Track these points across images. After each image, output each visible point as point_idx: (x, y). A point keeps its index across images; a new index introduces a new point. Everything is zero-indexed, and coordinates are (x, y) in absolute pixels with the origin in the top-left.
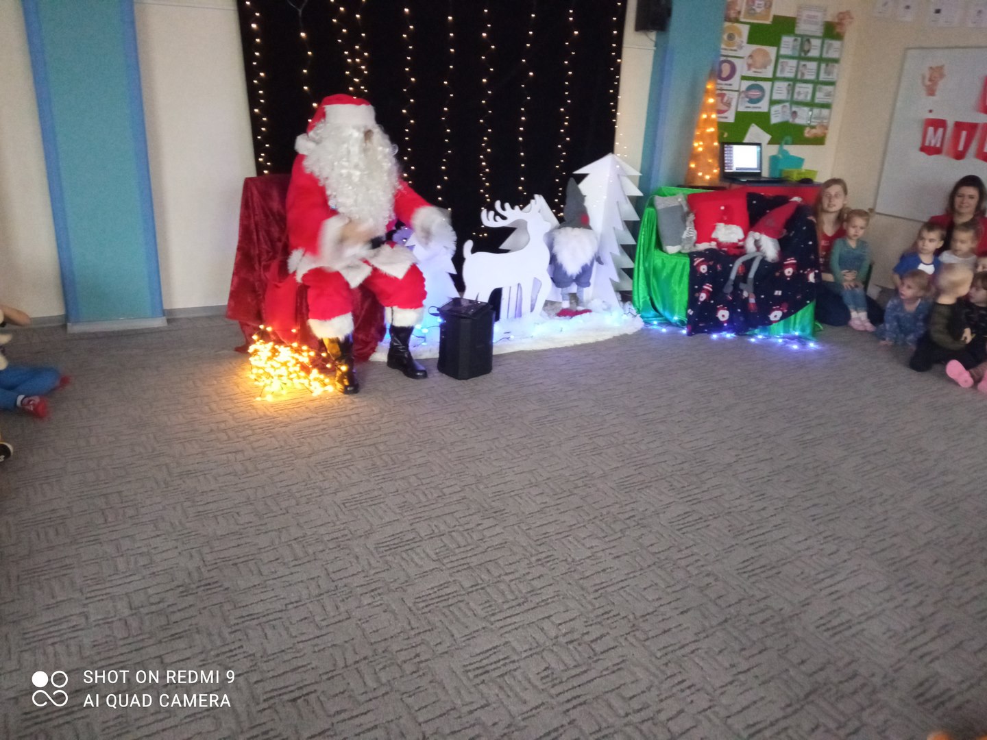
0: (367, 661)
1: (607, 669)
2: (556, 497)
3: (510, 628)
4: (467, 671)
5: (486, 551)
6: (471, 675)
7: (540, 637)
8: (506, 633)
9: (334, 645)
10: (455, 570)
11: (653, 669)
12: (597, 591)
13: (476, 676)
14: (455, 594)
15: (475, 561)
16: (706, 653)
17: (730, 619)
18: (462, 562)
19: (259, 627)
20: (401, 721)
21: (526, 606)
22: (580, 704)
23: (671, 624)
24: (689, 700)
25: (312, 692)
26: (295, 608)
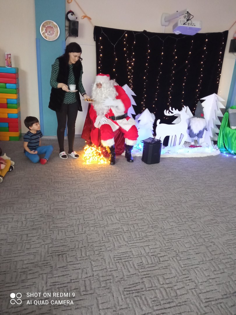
0: (85, 248)
1: (162, 267)
2: (166, 207)
3: (134, 246)
4: (114, 258)
5: (135, 220)
7: (143, 252)
8: (132, 248)
9: (77, 241)
10: (123, 224)
11: (178, 270)
12: (168, 240)
13: (117, 260)
14: (120, 232)
15: (131, 223)
16: (200, 269)
17: (214, 259)
18: (126, 222)
19: (58, 231)
20: (88, 269)
21: (142, 241)
22: (148, 277)
23: (191, 257)
24: (188, 284)
25: (65, 254)
26: (70, 227)
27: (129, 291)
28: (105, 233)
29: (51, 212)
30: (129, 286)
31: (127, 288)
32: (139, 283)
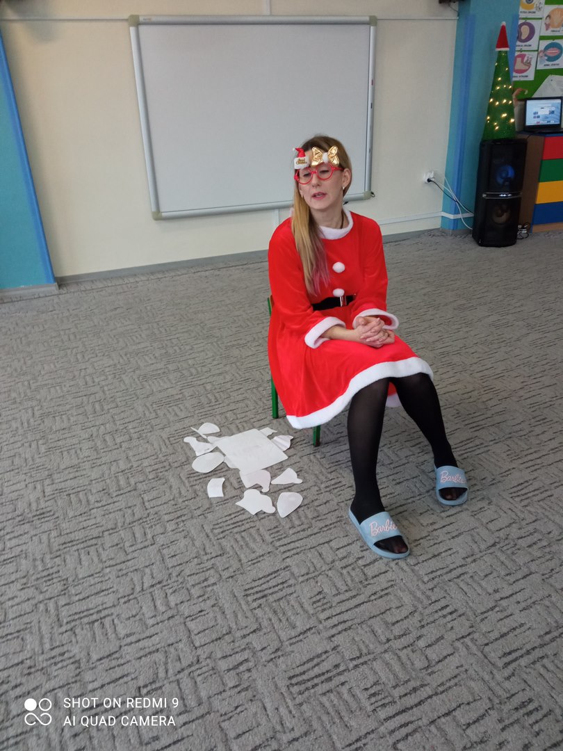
0: (161, 585)
1: (375, 594)
3: (292, 552)
4: (247, 595)
6: (250, 599)
7: (318, 562)
8: (288, 557)
9: (136, 570)
11: (419, 594)
13: (255, 600)
14: (249, 520)
16: (472, 577)
17: (499, 542)
19: (76, 553)
20: (181, 645)
21: (309, 532)
22: (345, 630)
23: (442, 548)
24: (449, 626)
25: (108, 615)
26: (110, 534)
27: (304, 682)
28: (209, 531)
29: (49, 503)
30: (301, 669)
31: (297, 675)
32: (326, 652)
